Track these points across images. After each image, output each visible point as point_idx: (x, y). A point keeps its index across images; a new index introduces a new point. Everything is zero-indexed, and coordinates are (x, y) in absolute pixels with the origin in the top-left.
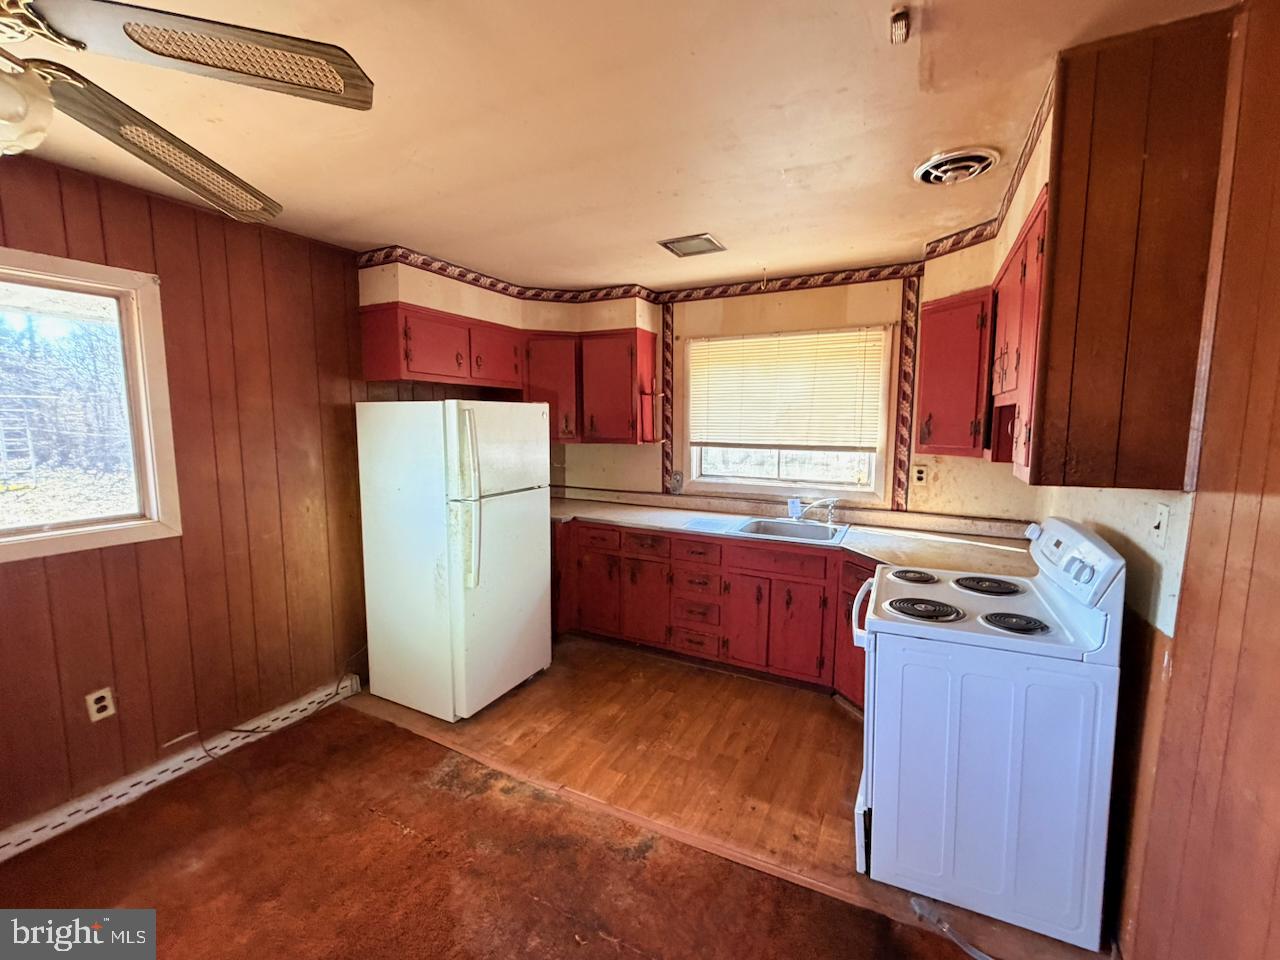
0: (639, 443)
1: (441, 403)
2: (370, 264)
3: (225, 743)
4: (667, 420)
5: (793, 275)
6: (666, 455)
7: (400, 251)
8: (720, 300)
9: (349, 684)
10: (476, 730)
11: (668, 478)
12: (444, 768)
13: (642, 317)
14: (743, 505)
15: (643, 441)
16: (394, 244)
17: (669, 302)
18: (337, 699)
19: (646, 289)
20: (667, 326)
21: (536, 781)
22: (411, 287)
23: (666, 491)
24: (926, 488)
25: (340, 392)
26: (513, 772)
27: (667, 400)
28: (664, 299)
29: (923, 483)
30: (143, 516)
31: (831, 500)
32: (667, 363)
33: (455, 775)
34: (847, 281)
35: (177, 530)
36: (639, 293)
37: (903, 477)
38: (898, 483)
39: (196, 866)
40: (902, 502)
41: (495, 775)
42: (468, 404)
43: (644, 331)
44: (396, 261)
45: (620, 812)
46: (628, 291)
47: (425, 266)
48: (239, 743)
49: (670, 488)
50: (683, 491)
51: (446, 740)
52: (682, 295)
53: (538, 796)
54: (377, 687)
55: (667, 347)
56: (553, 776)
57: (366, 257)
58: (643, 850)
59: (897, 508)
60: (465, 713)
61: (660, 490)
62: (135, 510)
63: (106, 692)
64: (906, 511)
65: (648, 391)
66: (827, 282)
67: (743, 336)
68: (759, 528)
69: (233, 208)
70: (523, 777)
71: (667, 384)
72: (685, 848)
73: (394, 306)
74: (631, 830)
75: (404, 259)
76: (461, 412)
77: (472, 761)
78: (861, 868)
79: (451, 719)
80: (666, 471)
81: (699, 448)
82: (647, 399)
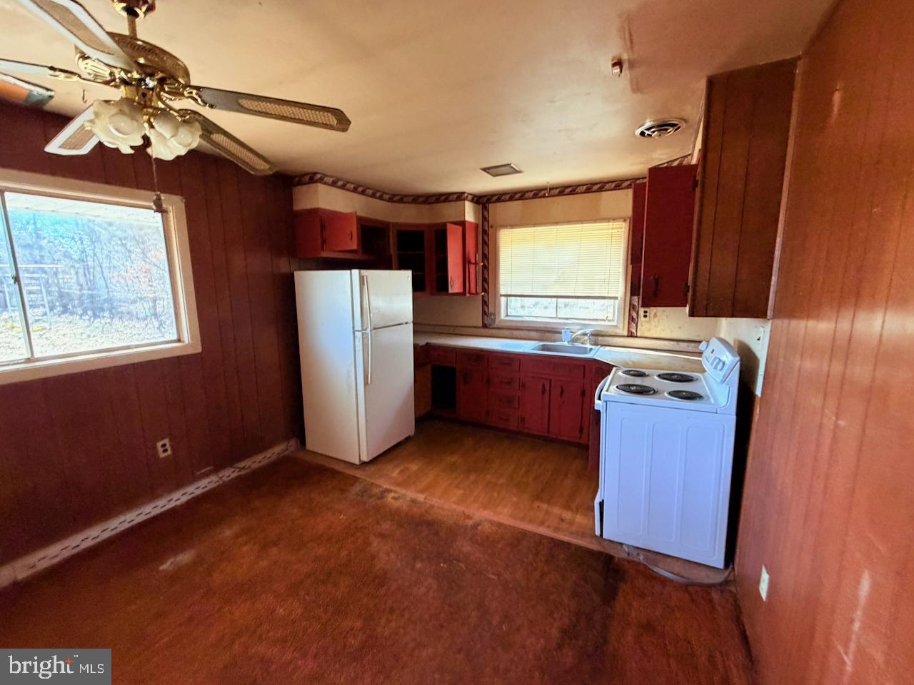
0: (468, 295)
1: (348, 272)
2: (300, 183)
3: (229, 474)
4: (485, 280)
5: (566, 185)
6: (485, 303)
7: (319, 176)
8: (520, 202)
9: (293, 443)
10: (372, 469)
11: (485, 317)
12: (357, 488)
13: (469, 213)
14: (534, 334)
15: (469, 293)
16: (315, 171)
17: (486, 203)
18: (287, 453)
19: (471, 194)
20: (485, 219)
21: (411, 494)
22: (327, 199)
23: (485, 326)
24: (649, 322)
25: (283, 265)
26: (398, 489)
27: (485, 267)
28: (483, 201)
29: (647, 319)
30: (179, 340)
31: (588, 331)
32: (485, 243)
33: (364, 491)
34: (601, 189)
35: (199, 349)
36: (467, 197)
37: (634, 315)
38: (631, 319)
39: (228, 533)
40: (634, 331)
41: (389, 491)
42: (365, 272)
43: (470, 223)
44: (316, 182)
45: (460, 509)
46: (460, 197)
47: (334, 184)
48: (236, 474)
49: (488, 325)
50: (495, 326)
51: (358, 474)
52: (494, 198)
53: (414, 501)
54: (310, 445)
55: (485, 232)
56: (422, 491)
57: (297, 179)
58: (475, 526)
59: (631, 335)
60: (365, 458)
61: (480, 324)
62: (175, 337)
63: (166, 441)
64: (636, 337)
65: (473, 261)
66: (588, 191)
67: (535, 225)
68: (544, 348)
70: (403, 491)
71: (485, 257)
72: (500, 525)
73: (315, 212)
74: (469, 517)
75: (321, 181)
76: (362, 279)
77: (373, 484)
78: (598, 533)
79: (357, 462)
80: (484, 313)
81: (505, 298)
82: (472, 267)
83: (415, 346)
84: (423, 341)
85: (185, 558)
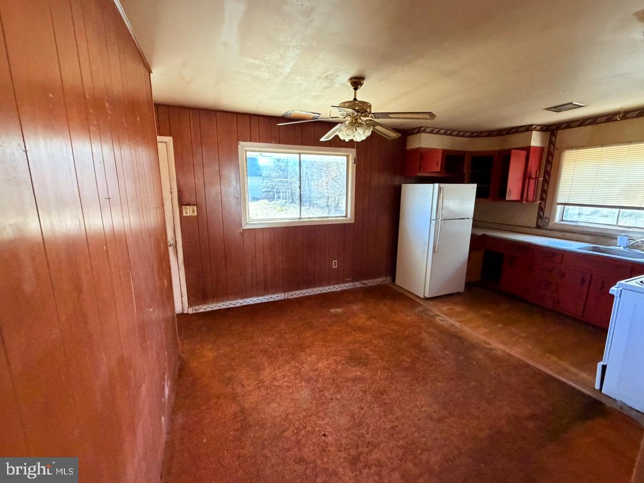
0: (524, 202)
1: (432, 185)
2: (412, 134)
3: (358, 284)
4: (544, 191)
6: (541, 209)
7: (423, 129)
8: (590, 127)
9: (389, 279)
10: (431, 303)
11: (540, 220)
12: (420, 309)
13: (536, 140)
14: (587, 238)
15: (527, 201)
16: (421, 126)
17: (555, 130)
18: (385, 282)
19: (540, 125)
20: (551, 143)
21: (452, 321)
22: (426, 142)
23: (538, 227)
25: (397, 180)
26: (444, 316)
27: (546, 181)
28: (550, 130)
30: (346, 217)
32: (549, 162)
33: (423, 312)
35: (353, 222)
36: (535, 128)
39: (356, 307)
41: (438, 316)
42: (442, 185)
43: (535, 148)
44: (421, 132)
45: (484, 338)
46: (529, 128)
47: (431, 132)
48: (360, 286)
49: (542, 225)
50: (548, 228)
51: (422, 302)
52: (564, 126)
53: (453, 325)
54: (398, 282)
55: (550, 154)
56: (460, 322)
57: (410, 132)
58: (492, 349)
60: (427, 296)
61: (534, 225)
62: (344, 215)
63: (336, 261)
65: (534, 176)
67: (602, 145)
68: (594, 249)
69: (389, 137)
70: (447, 318)
71: (547, 173)
73: (419, 149)
75: (424, 131)
76: (440, 189)
77: (429, 309)
79: (422, 297)
80: (539, 217)
81: (562, 206)
82: (532, 182)
83: (473, 236)
84: (480, 233)
85: (339, 310)
